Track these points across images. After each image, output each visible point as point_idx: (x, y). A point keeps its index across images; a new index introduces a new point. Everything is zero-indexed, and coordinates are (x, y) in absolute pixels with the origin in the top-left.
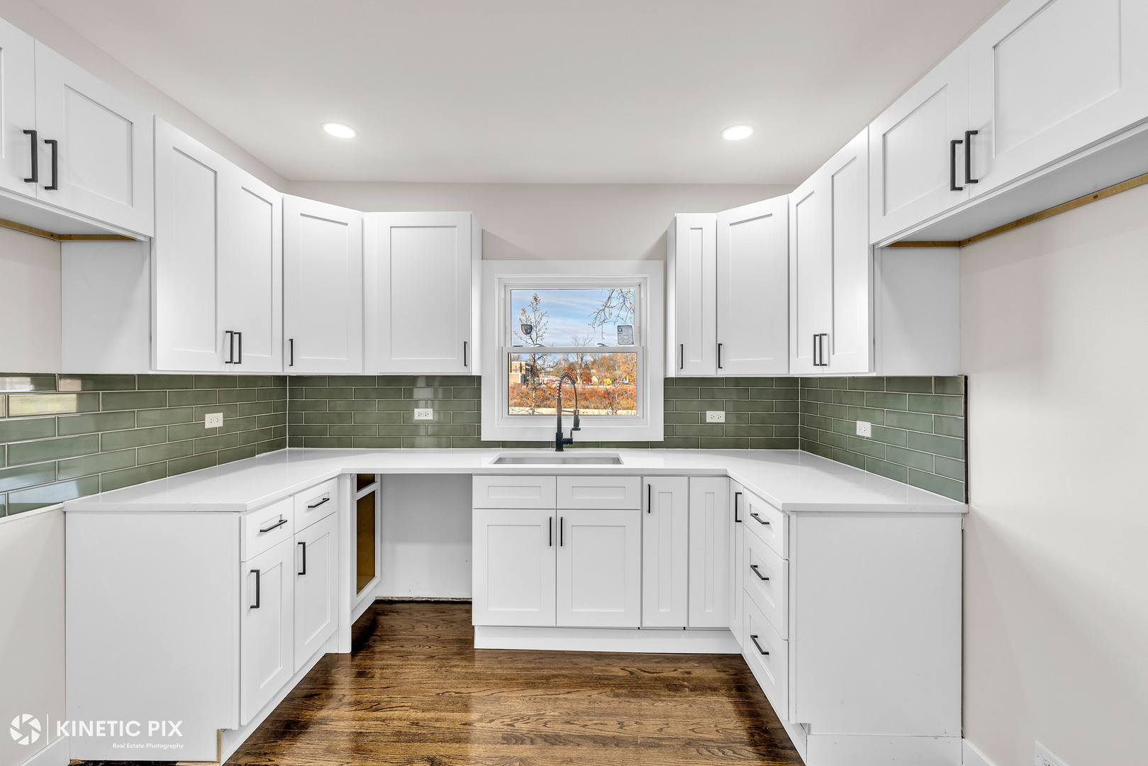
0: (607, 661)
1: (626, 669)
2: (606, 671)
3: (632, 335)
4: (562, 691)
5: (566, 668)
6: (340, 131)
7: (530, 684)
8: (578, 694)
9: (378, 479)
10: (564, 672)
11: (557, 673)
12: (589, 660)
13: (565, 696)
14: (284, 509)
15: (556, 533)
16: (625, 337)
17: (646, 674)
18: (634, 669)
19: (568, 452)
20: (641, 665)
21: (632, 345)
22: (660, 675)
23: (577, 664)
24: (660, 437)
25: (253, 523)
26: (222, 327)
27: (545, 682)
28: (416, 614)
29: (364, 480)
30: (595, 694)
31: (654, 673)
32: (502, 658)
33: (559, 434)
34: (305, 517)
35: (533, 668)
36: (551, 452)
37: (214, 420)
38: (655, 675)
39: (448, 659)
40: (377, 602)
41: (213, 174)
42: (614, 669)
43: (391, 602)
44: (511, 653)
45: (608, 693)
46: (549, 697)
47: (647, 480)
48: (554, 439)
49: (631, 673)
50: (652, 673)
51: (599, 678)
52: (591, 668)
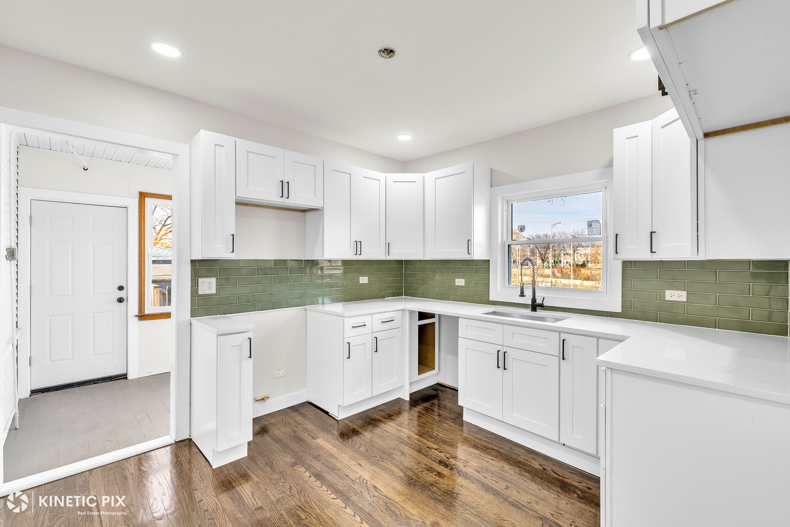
0: (534, 457)
1: (543, 466)
2: (528, 461)
3: (600, 228)
4: (489, 457)
5: (504, 449)
6: (405, 138)
7: (475, 447)
8: (497, 463)
9: (437, 317)
10: (500, 450)
11: (495, 448)
12: (523, 451)
13: (489, 460)
14: (367, 320)
15: (502, 361)
16: (594, 230)
17: (555, 475)
18: (549, 469)
19: (540, 313)
20: (554, 468)
21: (600, 236)
22: (565, 479)
23: (512, 450)
24: (619, 309)
25: (348, 323)
26: (354, 239)
27: (485, 449)
28: (450, 395)
29: (422, 316)
30: (507, 467)
31: (560, 476)
32: (473, 430)
33: (534, 300)
34: (379, 326)
35: (485, 441)
36: (528, 312)
37: (364, 280)
38: (561, 478)
39: (446, 419)
40: (439, 384)
41: (349, 175)
42: (534, 462)
43: (444, 386)
44: (481, 430)
45: (516, 471)
46: (480, 456)
47: (563, 336)
48: (530, 303)
49: (544, 469)
50: (559, 476)
51: (520, 462)
52: (519, 456)
